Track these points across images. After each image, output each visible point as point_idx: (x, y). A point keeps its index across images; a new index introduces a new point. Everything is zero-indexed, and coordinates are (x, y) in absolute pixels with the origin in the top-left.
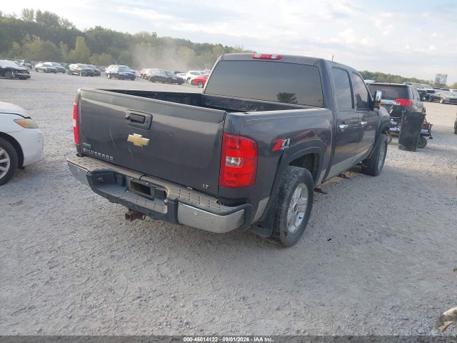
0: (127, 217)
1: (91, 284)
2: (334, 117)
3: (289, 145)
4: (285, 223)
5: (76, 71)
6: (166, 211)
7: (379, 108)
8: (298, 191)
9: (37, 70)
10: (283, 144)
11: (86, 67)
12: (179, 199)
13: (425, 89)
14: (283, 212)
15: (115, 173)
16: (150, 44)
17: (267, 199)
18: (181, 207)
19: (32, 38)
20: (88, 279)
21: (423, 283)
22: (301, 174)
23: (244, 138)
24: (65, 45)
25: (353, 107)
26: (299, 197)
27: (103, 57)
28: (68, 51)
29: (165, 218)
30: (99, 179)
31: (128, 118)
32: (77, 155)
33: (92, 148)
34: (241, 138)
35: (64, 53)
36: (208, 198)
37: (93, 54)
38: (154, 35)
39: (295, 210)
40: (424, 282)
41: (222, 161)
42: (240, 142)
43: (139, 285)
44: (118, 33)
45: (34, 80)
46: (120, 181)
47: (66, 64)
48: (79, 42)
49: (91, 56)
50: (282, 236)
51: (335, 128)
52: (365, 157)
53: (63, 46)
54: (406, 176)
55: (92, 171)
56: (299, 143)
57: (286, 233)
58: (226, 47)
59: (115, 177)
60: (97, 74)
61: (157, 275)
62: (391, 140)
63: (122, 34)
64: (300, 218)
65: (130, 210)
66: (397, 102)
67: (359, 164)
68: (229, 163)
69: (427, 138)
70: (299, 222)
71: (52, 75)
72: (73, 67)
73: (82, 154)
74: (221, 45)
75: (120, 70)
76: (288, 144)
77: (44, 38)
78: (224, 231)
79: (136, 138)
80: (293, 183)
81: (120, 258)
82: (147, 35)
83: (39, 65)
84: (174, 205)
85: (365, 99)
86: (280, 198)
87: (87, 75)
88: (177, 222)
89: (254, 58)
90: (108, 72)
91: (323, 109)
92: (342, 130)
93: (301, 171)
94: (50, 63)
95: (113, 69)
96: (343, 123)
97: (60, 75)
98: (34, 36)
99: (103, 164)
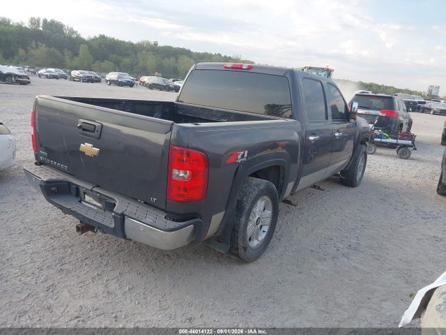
0: (78, 229)
1: (30, 301)
2: (302, 128)
3: (247, 158)
4: (244, 238)
5: (77, 77)
6: (113, 226)
7: (355, 119)
8: (260, 204)
9: (40, 76)
10: (239, 157)
11: (87, 73)
12: (125, 213)
13: (416, 100)
14: (242, 226)
15: (69, 184)
16: (151, 52)
17: (223, 213)
18: (128, 221)
19: (37, 45)
20: (28, 296)
21: (385, 305)
22: (262, 187)
23: (193, 151)
24: (69, 52)
25: (327, 118)
26: (261, 210)
27: (105, 64)
28: (72, 58)
29: (113, 231)
30: (53, 189)
31: (80, 127)
32: (36, 163)
33: (48, 157)
34: (190, 150)
35: (67, 59)
36: (156, 212)
37: (96, 62)
38: (156, 44)
39: (257, 223)
40: (387, 303)
41: (170, 173)
42: (188, 154)
43: (81, 302)
44: (121, 41)
45: (34, 85)
46: (73, 191)
47: (68, 71)
48: (83, 50)
49: (94, 63)
50: (241, 251)
51: (304, 140)
52: (343, 169)
53: (67, 53)
54: (386, 188)
55: (45, 180)
56: (258, 155)
57: (245, 249)
58: (225, 56)
59: (70, 187)
60: (98, 81)
61: (104, 292)
62: (375, 150)
63: (124, 42)
64: (264, 232)
65: (81, 222)
66: (383, 112)
67: (336, 175)
68: (178, 176)
69: (411, 149)
70: (262, 236)
71: (54, 81)
72: (75, 73)
73: (39, 163)
74: (219, 55)
75: (119, 77)
76: (246, 156)
77: (49, 45)
78: (171, 247)
79: (88, 148)
80: (252, 196)
81: (69, 272)
82: (148, 44)
83: (42, 71)
84: (121, 219)
85: (342, 110)
86: (238, 211)
87: (88, 82)
88: (124, 236)
89: (226, 67)
90: (107, 79)
91: (290, 120)
92: (312, 142)
93: (262, 183)
94: (52, 70)
95: (112, 76)
96: (314, 134)
97: (62, 81)
98: (40, 44)
99: (59, 173)
